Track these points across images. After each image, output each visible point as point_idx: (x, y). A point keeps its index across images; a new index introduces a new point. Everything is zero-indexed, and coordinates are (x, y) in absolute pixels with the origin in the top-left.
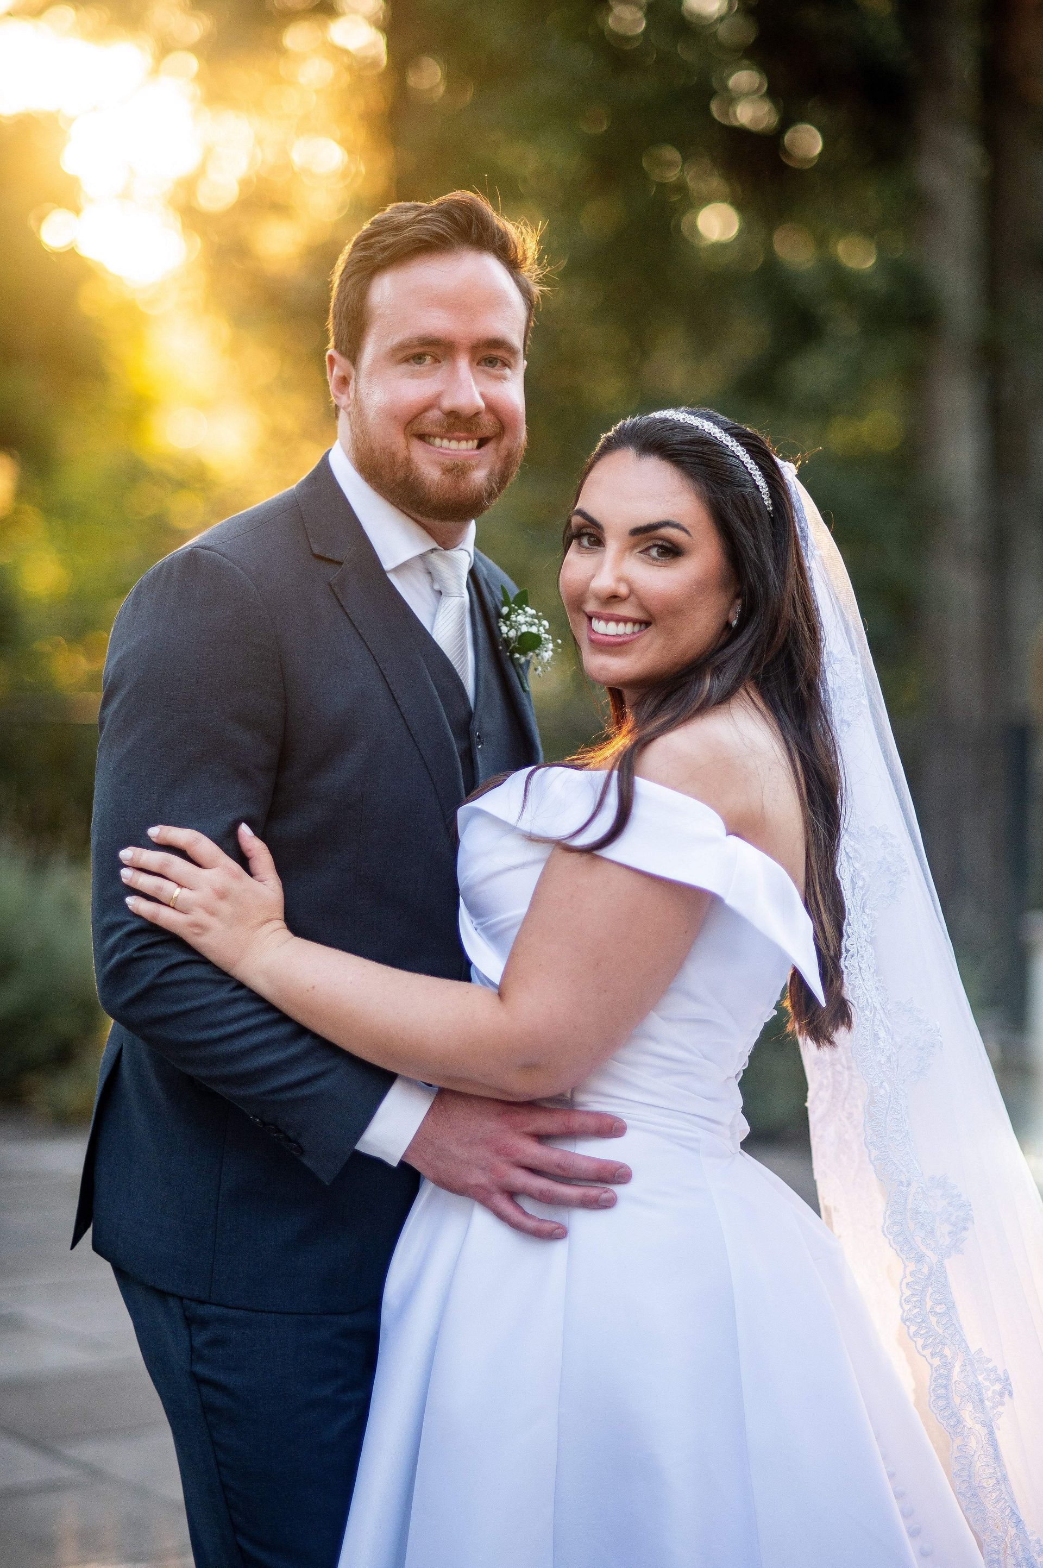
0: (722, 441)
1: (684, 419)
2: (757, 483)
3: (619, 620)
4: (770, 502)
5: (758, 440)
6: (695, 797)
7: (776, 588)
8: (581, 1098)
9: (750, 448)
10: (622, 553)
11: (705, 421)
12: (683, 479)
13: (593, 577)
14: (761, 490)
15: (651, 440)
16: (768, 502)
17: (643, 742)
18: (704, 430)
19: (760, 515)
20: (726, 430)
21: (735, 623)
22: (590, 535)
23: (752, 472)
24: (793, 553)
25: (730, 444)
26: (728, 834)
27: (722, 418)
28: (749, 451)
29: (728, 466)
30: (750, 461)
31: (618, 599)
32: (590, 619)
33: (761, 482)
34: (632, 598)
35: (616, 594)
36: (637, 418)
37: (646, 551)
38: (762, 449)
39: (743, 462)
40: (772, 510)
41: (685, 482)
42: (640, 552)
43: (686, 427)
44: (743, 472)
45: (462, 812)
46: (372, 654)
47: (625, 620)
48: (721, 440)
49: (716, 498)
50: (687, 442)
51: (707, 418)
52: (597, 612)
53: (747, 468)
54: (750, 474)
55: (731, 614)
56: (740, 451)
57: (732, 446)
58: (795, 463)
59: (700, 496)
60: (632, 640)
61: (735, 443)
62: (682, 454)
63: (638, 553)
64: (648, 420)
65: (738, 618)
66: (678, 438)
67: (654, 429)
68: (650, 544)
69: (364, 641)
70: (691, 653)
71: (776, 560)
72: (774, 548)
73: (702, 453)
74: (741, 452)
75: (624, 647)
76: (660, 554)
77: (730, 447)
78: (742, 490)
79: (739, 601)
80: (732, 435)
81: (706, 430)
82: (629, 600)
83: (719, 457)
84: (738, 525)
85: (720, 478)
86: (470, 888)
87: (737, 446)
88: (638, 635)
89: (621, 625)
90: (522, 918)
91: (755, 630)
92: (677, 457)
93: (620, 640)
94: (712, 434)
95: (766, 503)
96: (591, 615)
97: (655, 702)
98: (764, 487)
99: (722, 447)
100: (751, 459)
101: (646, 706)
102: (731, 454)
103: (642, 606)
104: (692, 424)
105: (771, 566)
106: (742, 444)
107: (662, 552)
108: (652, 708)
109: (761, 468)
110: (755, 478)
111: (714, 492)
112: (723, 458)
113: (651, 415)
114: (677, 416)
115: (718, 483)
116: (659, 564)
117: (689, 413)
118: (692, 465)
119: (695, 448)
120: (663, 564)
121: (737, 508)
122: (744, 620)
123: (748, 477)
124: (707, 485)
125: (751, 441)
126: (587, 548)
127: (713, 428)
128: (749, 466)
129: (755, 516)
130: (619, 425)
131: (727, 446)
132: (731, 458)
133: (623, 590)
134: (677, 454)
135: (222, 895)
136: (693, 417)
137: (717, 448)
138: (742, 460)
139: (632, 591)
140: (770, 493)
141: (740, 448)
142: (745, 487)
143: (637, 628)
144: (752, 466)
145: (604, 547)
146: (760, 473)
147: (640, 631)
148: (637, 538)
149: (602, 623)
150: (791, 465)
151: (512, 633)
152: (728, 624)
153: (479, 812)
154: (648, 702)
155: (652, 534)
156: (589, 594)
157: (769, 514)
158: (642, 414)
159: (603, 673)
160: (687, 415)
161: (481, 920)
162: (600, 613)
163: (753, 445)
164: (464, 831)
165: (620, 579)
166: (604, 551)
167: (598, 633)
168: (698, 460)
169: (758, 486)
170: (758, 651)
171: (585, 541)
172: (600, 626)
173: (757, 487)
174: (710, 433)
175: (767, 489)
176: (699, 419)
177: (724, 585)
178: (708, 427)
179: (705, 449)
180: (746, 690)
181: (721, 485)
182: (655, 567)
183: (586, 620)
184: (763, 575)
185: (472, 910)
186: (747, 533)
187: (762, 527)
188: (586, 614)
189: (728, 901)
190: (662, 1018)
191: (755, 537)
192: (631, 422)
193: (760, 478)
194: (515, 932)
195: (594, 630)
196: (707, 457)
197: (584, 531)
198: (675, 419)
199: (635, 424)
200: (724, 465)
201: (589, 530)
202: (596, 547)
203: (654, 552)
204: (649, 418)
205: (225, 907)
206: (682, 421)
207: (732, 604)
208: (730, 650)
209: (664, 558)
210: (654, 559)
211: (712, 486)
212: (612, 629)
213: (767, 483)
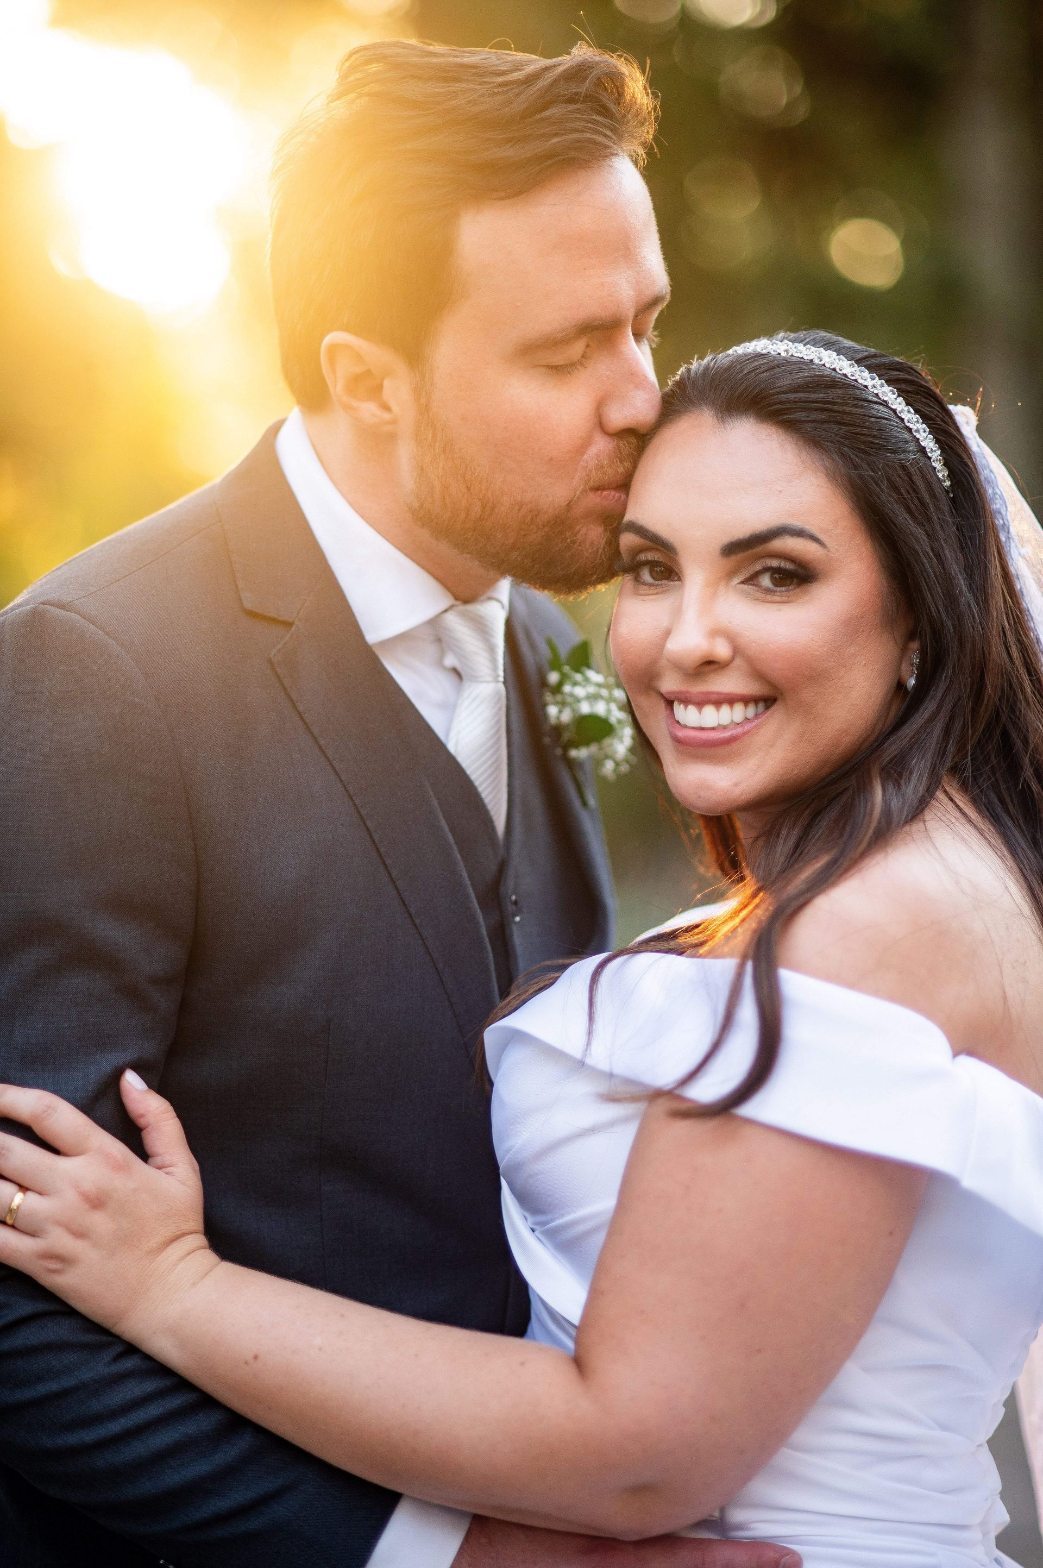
0: (856, 380)
1: (787, 351)
2: (923, 444)
3: (719, 701)
4: (946, 474)
5: (912, 371)
6: (892, 998)
7: (973, 616)
8: (737, 1516)
9: (903, 386)
10: (713, 587)
11: (822, 349)
12: (800, 449)
13: (667, 633)
14: (930, 455)
15: (739, 391)
16: (942, 473)
17: (789, 911)
18: (824, 365)
19: (933, 496)
20: (859, 362)
21: (912, 682)
22: (652, 565)
23: (911, 426)
24: (994, 556)
25: (869, 383)
26: (956, 1054)
27: (848, 343)
28: (901, 393)
29: (873, 420)
30: (906, 408)
31: (713, 667)
32: (670, 703)
33: (928, 442)
34: (738, 662)
35: (711, 659)
36: (708, 359)
37: (751, 580)
38: (921, 386)
39: (894, 411)
40: (951, 485)
41: (804, 455)
42: (743, 582)
43: (795, 363)
44: (897, 426)
45: (491, 1035)
46: (342, 782)
47: (731, 700)
48: (853, 378)
49: (861, 477)
50: (800, 386)
51: (825, 345)
52: (681, 693)
53: (902, 420)
54: (910, 430)
55: (904, 666)
56: (888, 394)
57: (874, 386)
58: (973, 407)
59: (832, 476)
60: (745, 733)
61: (878, 382)
62: (796, 408)
63: (739, 583)
64: (728, 359)
65: (917, 675)
66: (786, 382)
67: (742, 371)
68: (758, 566)
69: (328, 760)
70: (847, 741)
71: (969, 571)
72: (962, 549)
73: (828, 403)
74: (890, 394)
75: (735, 746)
76: (777, 583)
77: (870, 387)
78: (902, 457)
79: (915, 645)
80: (870, 368)
81: (827, 365)
82: (732, 665)
83: (856, 406)
84: (902, 518)
85: (864, 442)
86: (517, 1167)
87: (882, 386)
88: (756, 722)
89: (725, 709)
90: (608, 1216)
91: (948, 689)
92: (786, 414)
93: (727, 734)
94: (838, 370)
95: (940, 475)
96: (672, 698)
97: (796, 832)
98: (934, 449)
99: (859, 389)
100: (907, 404)
101: (781, 841)
102: (876, 399)
103: (758, 674)
104: (802, 358)
105: (961, 582)
106: (889, 382)
107: (781, 578)
108: (791, 842)
109: (925, 418)
110: (918, 436)
111: (856, 467)
112: (862, 407)
113: (730, 352)
114: (775, 347)
115: (860, 450)
116: (776, 598)
117: (793, 341)
118: (814, 425)
119: (813, 396)
120: (784, 599)
121: (895, 489)
122: (927, 677)
123: (907, 436)
124: (842, 455)
125: (903, 375)
126: (652, 585)
127: (838, 361)
128: (906, 416)
129: (927, 499)
130: (679, 373)
131: (866, 387)
132: (876, 406)
133: (722, 650)
134: (787, 409)
135: (96, 1202)
136: (801, 346)
137: (851, 391)
138: (894, 407)
139: (737, 650)
140: (944, 459)
141: (887, 389)
142: (905, 451)
143: (751, 711)
144: (910, 416)
145: (679, 579)
146: (924, 426)
147: (757, 716)
148: (734, 559)
149: (692, 709)
150: (967, 410)
151: (566, 717)
152: (900, 686)
153: (518, 1037)
154: (784, 832)
155: (760, 549)
156: (663, 662)
157: (947, 492)
158: (715, 350)
159: (702, 793)
160: (791, 343)
161: (541, 1218)
162: (688, 692)
163: (905, 381)
164: (497, 1068)
165: (716, 632)
166: (682, 587)
167: (686, 727)
168: (824, 416)
169: (924, 448)
170: (958, 726)
171: (646, 576)
172: (688, 715)
173: (923, 450)
174: (834, 370)
175: (939, 452)
176: (813, 349)
177: (889, 621)
178: (829, 360)
179: (833, 394)
180: (946, 792)
181: (866, 452)
182: (770, 605)
183: (662, 705)
184: (951, 598)
185: (527, 1201)
186: (919, 532)
187: (940, 516)
188: (662, 695)
189: (968, 1182)
190: (866, 1370)
191: (931, 536)
192: (700, 365)
193: (925, 435)
194: (599, 1239)
195: (678, 722)
196: (836, 408)
197: (643, 557)
198: (773, 353)
199: (707, 368)
200: (868, 418)
201: (649, 556)
202: (666, 582)
203: (766, 581)
204: (728, 356)
205: (100, 1222)
206: (784, 354)
207: (904, 650)
208: (909, 730)
209: (783, 589)
210: (767, 591)
211: (853, 456)
212: (710, 717)
213: (938, 441)
